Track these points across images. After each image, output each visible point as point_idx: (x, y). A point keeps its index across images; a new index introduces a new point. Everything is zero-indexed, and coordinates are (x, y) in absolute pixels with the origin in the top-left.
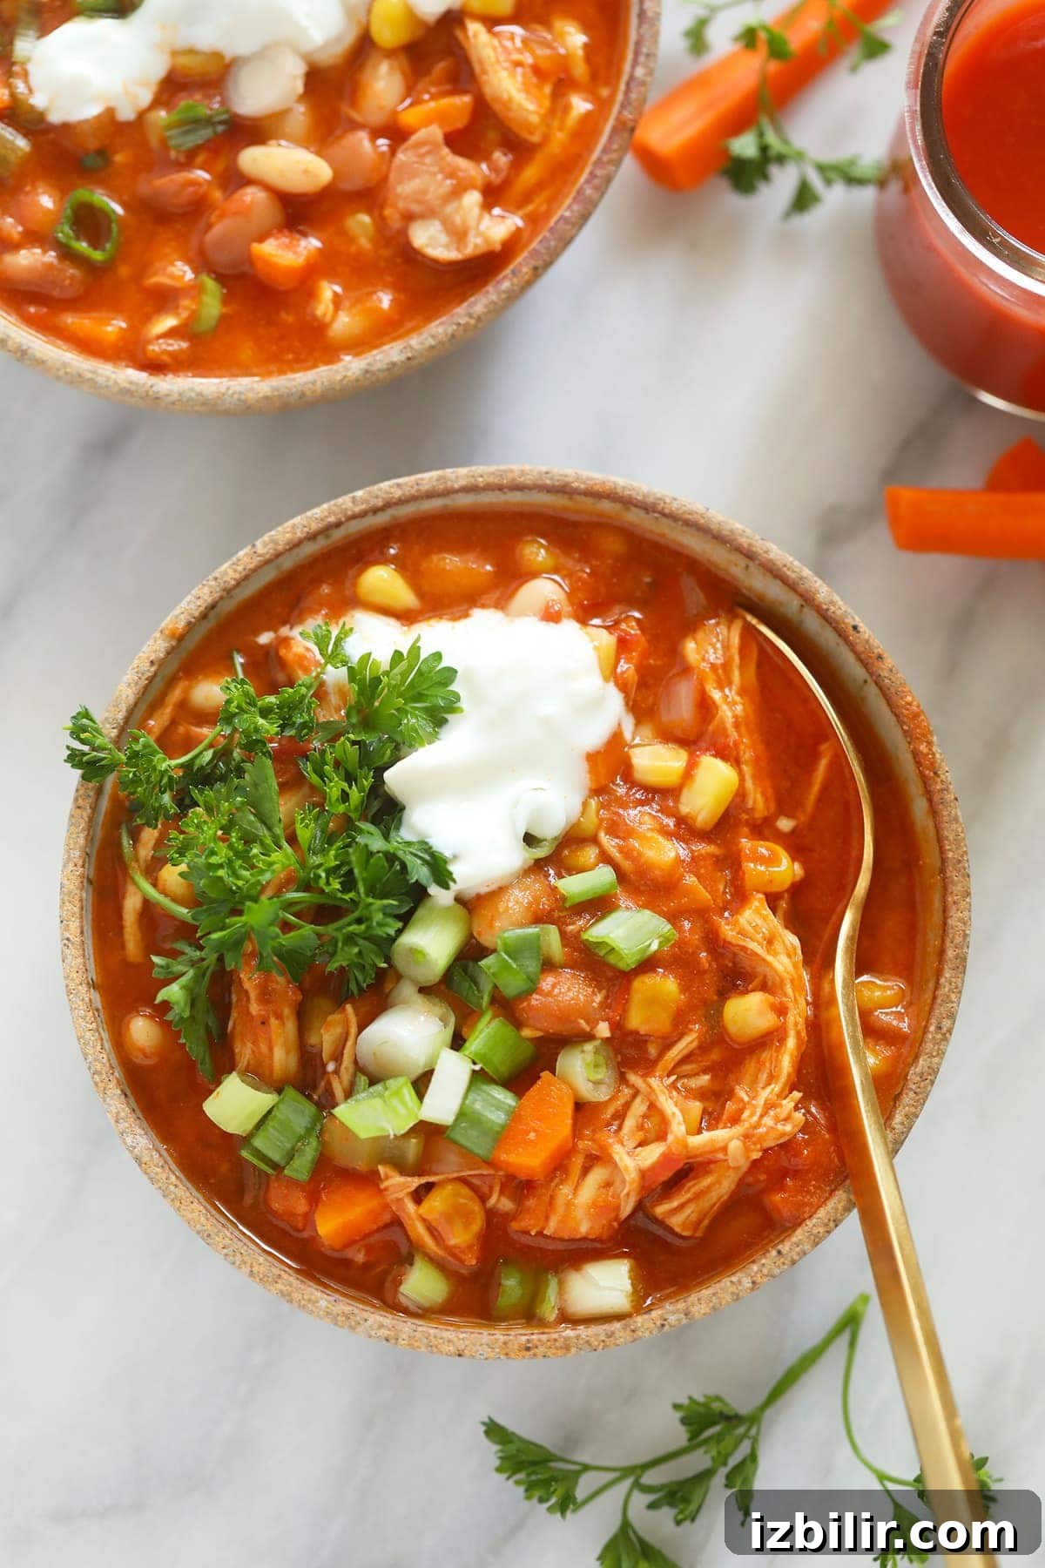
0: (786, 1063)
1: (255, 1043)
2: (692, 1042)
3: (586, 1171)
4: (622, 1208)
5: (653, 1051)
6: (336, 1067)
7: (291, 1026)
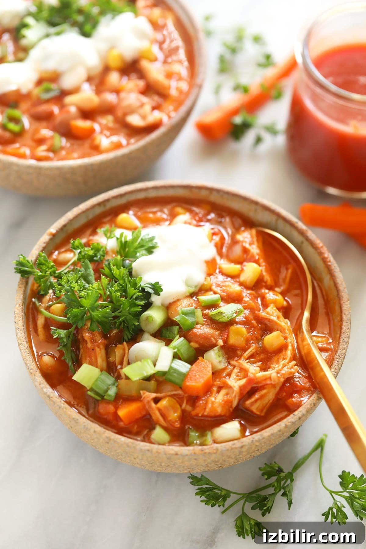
0: (289, 353)
1: (90, 357)
2: (253, 349)
3: (218, 392)
4: (233, 402)
5: (239, 353)
6: (121, 367)
7: (103, 352)
